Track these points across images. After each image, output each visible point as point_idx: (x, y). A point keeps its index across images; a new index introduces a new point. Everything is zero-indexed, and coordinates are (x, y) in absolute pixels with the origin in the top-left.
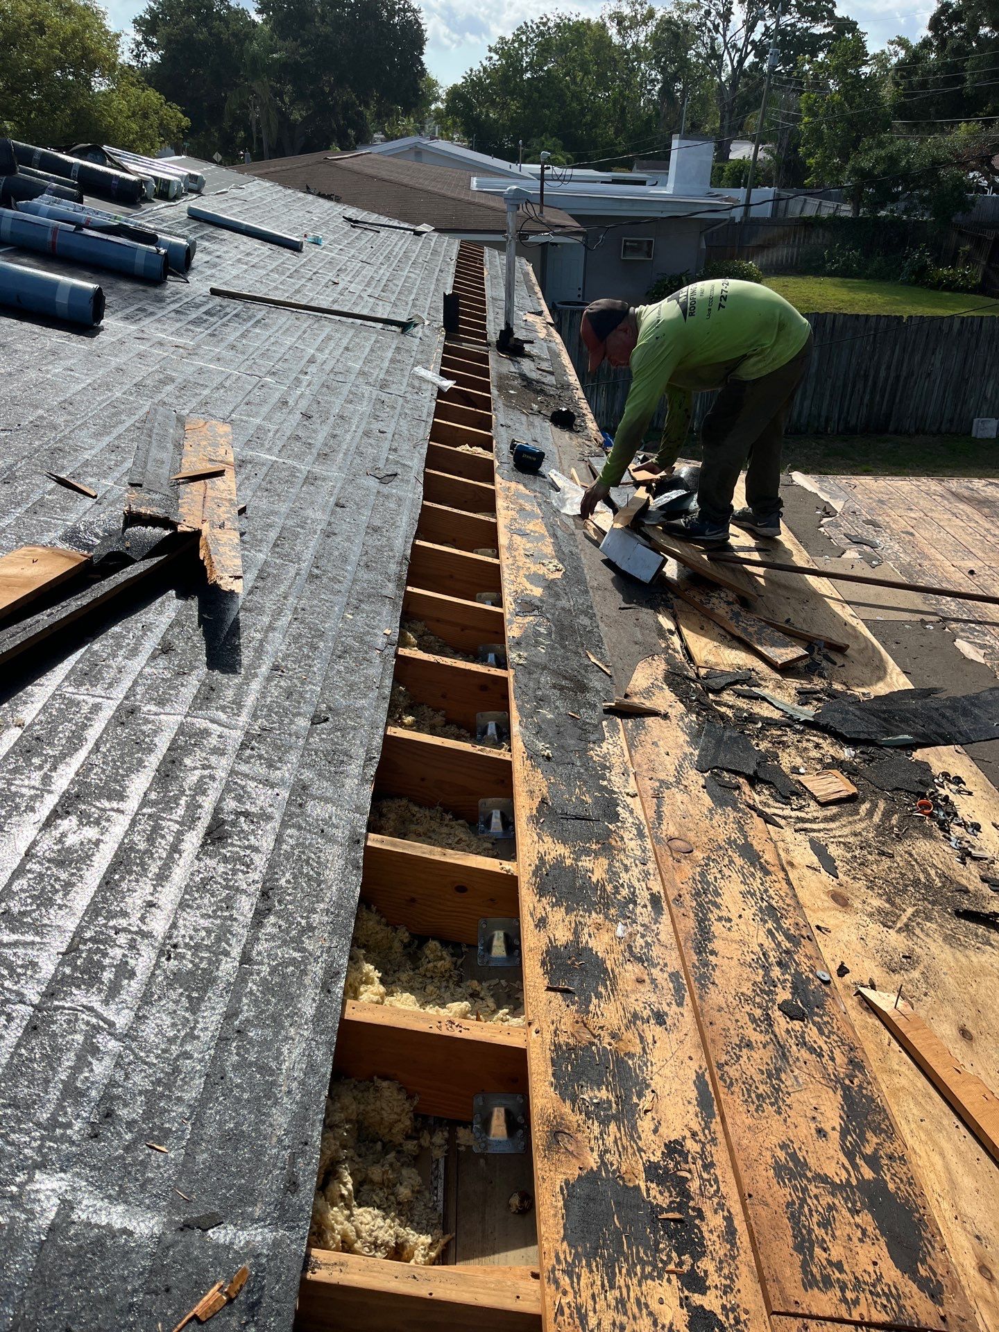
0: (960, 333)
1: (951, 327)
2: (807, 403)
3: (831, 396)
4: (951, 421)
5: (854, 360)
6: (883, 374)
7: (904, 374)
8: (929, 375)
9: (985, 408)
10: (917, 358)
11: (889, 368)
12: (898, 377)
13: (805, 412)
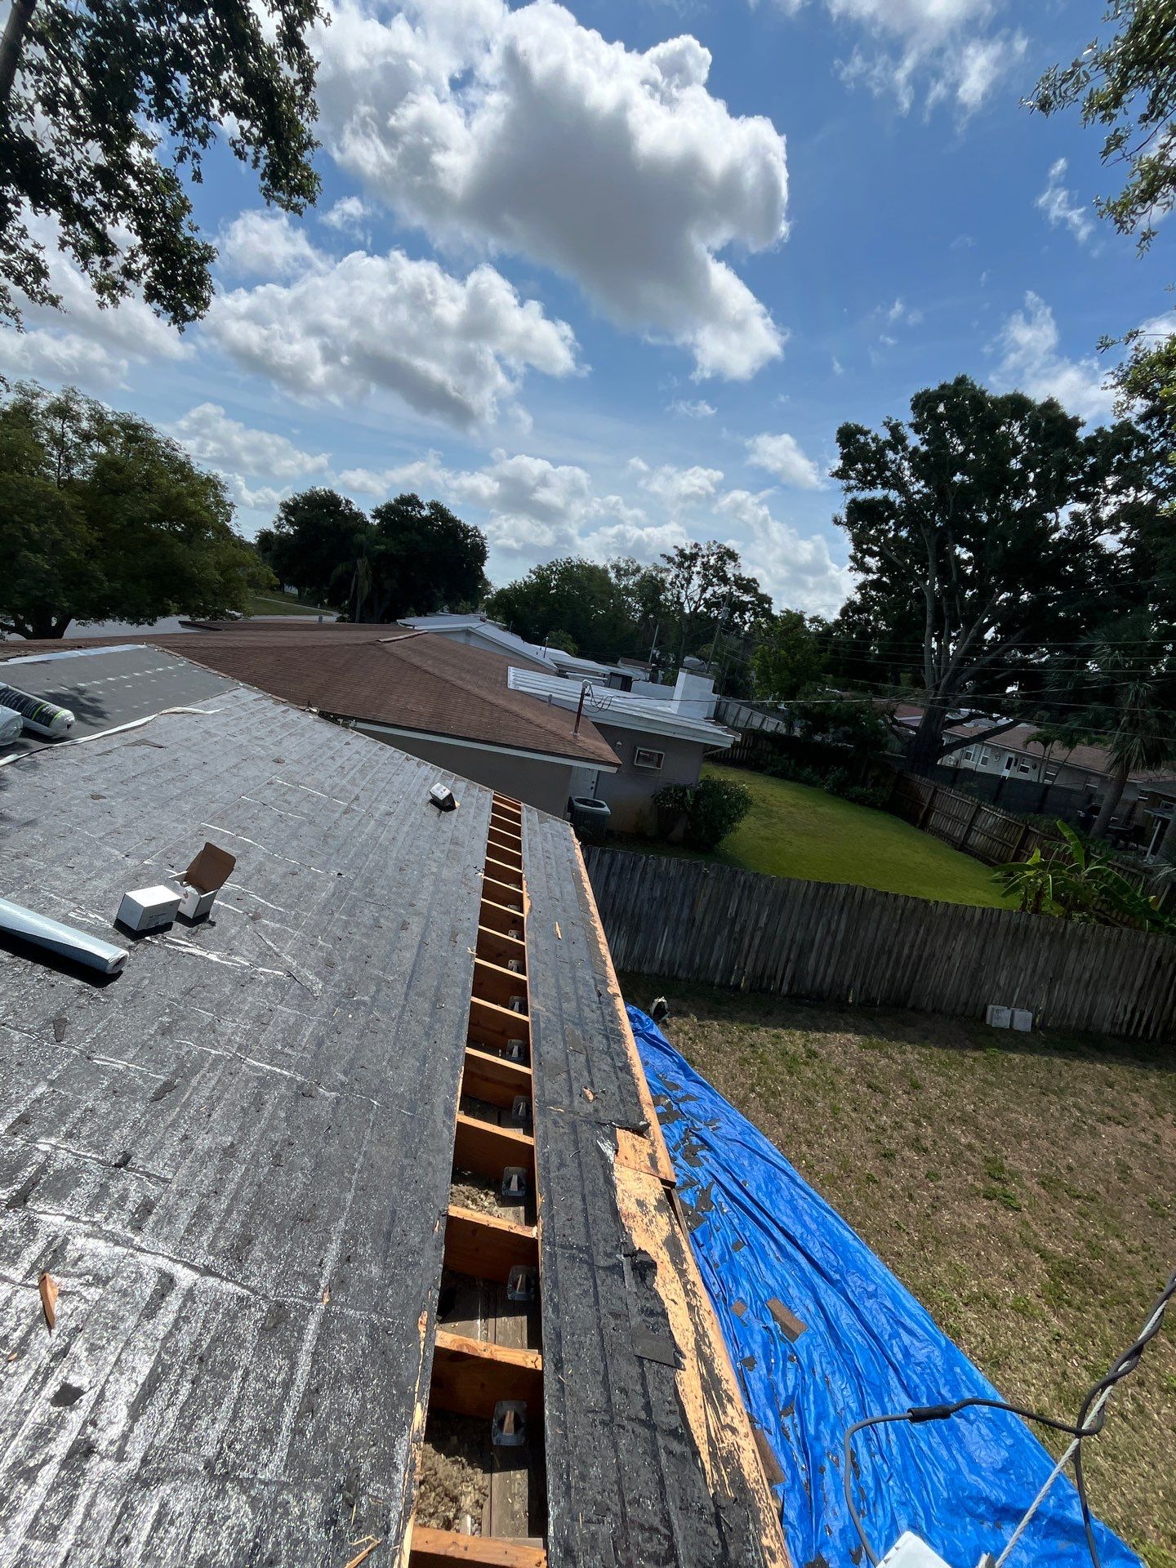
0: (980, 922)
1: (973, 917)
2: (830, 971)
3: (855, 966)
4: (966, 1004)
5: (879, 934)
6: (906, 951)
7: (925, 954)
8: (949, 958)
9: (998, 995)
10: (940, 941)
11: (912, 946)
12: (920, 957)
13: (828, 980)
